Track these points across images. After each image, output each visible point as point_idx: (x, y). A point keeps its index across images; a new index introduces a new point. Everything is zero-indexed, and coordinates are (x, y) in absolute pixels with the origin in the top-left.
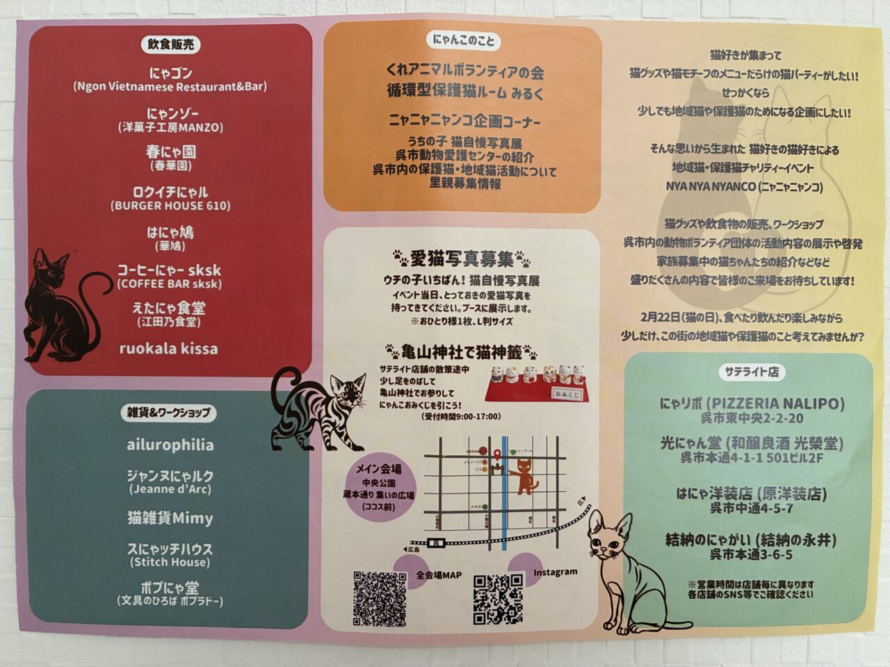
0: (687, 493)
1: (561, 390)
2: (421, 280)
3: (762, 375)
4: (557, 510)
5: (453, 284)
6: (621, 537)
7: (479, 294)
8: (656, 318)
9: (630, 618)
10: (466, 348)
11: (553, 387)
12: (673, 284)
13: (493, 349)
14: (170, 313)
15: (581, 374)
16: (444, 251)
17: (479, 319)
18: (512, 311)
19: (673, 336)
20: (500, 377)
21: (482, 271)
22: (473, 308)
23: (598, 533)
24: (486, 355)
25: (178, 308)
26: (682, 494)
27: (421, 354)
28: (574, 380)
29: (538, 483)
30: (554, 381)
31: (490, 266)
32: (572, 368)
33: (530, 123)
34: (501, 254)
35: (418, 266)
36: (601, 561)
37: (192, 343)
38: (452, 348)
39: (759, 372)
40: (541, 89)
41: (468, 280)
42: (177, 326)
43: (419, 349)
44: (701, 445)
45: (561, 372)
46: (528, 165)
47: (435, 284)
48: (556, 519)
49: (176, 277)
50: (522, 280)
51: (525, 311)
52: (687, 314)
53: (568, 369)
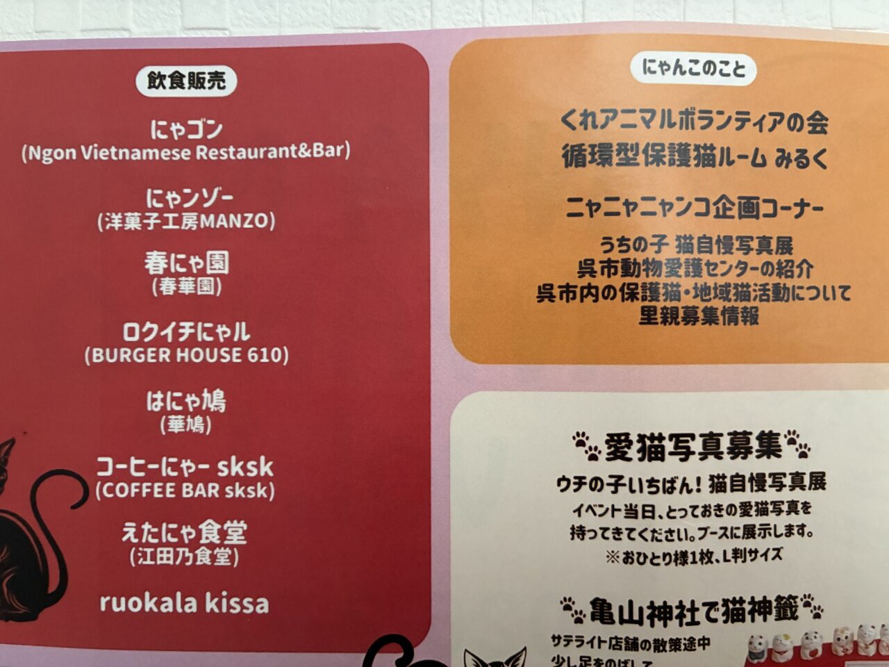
2: (624, 485)
5: (681, 492)
7: (725, 507)
10: (704, 604)
11: (847, 663)
13: (750, 603)
14: (187, 541)
16: (666, 435)
17: (725, 552)
18: (781, 535)
20: (763, 652)
21: (728, 466)
22: (715, 533)
24: (738, 615)
25: (199, 532)
27: (626, 616)
28: (880, 647)
30: (850, 652)
31: (743, 458)
32: (879, 628)
33: (806, 208)
34: (762, 437)
35: (619, 462)
37: (224, 593)
38: (681, 606)
40: (824, 151)
41: (706, 483)
42: (198, 563)
43: (621, 608)
45: (860, 635)
46: (803, 281)
47: (650, 493)
49: (196, 478)
50: (797, 479)
51: (802, 534)
53: (872, 629)
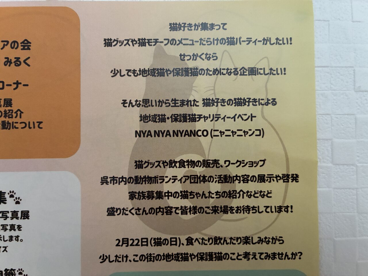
8: (128, 243)
12: (143, 214)
18: (7, 240)
19: (143, 258)
33: (19, 85)
40: (29, 58)
46: (18, 120)
50: (15, 214)
51: (18, 240)
52: (155, 239)
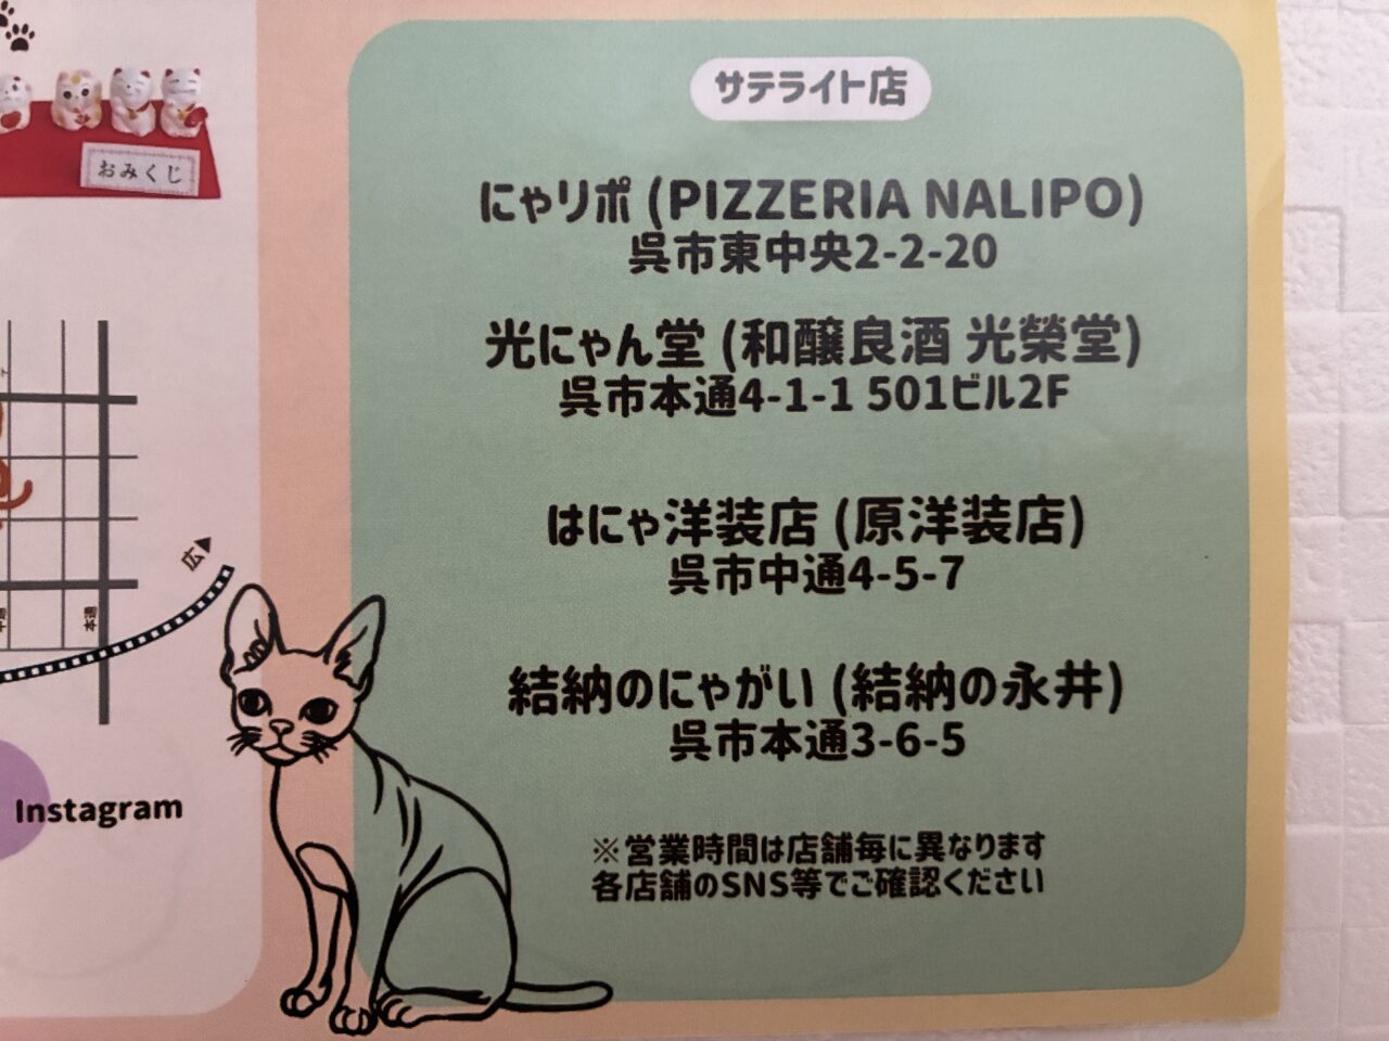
0: (584, 523)
1: (118, 155)
3: (845, 99)
4: (104, 584)
6: (344, 684)
9: (380, 972)
11: (87, 146)
15: (189, 99)
23: (257, 672)
26: (565, 527)
28: (164, 119)
29: (28, 487)
30: (94, 123)
36: (272, 769)
39: (835, 86)
44: (631, 352)
45: (116, 89)
48: (99, 616)
53: (143, 79)
